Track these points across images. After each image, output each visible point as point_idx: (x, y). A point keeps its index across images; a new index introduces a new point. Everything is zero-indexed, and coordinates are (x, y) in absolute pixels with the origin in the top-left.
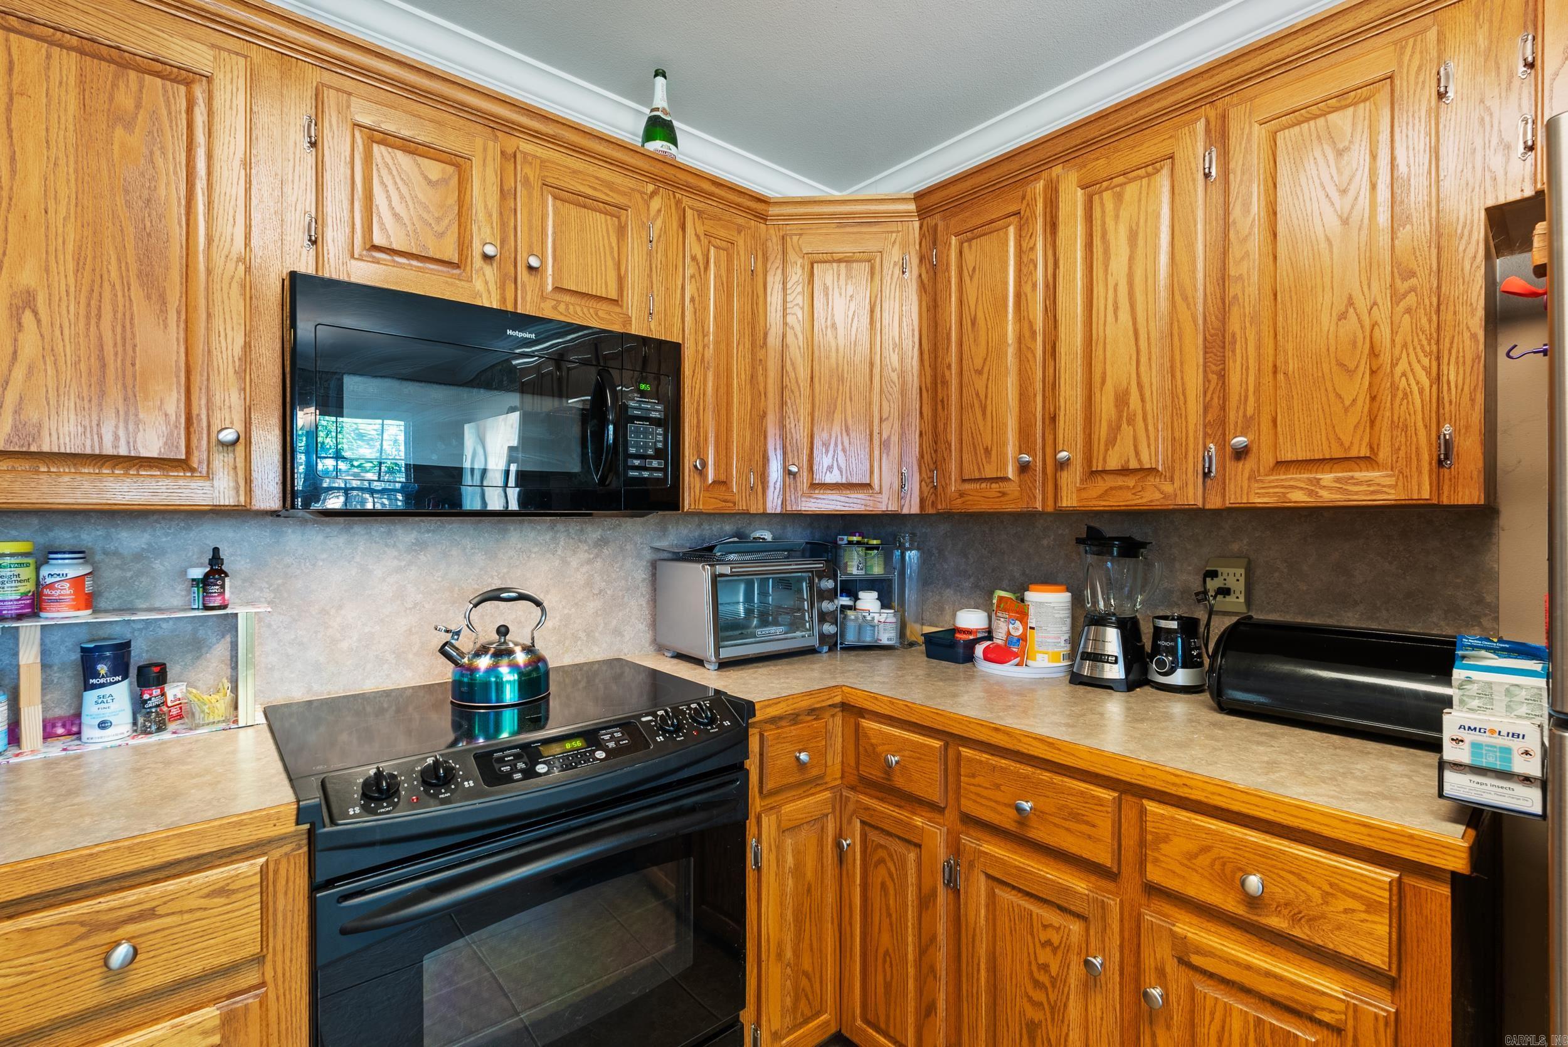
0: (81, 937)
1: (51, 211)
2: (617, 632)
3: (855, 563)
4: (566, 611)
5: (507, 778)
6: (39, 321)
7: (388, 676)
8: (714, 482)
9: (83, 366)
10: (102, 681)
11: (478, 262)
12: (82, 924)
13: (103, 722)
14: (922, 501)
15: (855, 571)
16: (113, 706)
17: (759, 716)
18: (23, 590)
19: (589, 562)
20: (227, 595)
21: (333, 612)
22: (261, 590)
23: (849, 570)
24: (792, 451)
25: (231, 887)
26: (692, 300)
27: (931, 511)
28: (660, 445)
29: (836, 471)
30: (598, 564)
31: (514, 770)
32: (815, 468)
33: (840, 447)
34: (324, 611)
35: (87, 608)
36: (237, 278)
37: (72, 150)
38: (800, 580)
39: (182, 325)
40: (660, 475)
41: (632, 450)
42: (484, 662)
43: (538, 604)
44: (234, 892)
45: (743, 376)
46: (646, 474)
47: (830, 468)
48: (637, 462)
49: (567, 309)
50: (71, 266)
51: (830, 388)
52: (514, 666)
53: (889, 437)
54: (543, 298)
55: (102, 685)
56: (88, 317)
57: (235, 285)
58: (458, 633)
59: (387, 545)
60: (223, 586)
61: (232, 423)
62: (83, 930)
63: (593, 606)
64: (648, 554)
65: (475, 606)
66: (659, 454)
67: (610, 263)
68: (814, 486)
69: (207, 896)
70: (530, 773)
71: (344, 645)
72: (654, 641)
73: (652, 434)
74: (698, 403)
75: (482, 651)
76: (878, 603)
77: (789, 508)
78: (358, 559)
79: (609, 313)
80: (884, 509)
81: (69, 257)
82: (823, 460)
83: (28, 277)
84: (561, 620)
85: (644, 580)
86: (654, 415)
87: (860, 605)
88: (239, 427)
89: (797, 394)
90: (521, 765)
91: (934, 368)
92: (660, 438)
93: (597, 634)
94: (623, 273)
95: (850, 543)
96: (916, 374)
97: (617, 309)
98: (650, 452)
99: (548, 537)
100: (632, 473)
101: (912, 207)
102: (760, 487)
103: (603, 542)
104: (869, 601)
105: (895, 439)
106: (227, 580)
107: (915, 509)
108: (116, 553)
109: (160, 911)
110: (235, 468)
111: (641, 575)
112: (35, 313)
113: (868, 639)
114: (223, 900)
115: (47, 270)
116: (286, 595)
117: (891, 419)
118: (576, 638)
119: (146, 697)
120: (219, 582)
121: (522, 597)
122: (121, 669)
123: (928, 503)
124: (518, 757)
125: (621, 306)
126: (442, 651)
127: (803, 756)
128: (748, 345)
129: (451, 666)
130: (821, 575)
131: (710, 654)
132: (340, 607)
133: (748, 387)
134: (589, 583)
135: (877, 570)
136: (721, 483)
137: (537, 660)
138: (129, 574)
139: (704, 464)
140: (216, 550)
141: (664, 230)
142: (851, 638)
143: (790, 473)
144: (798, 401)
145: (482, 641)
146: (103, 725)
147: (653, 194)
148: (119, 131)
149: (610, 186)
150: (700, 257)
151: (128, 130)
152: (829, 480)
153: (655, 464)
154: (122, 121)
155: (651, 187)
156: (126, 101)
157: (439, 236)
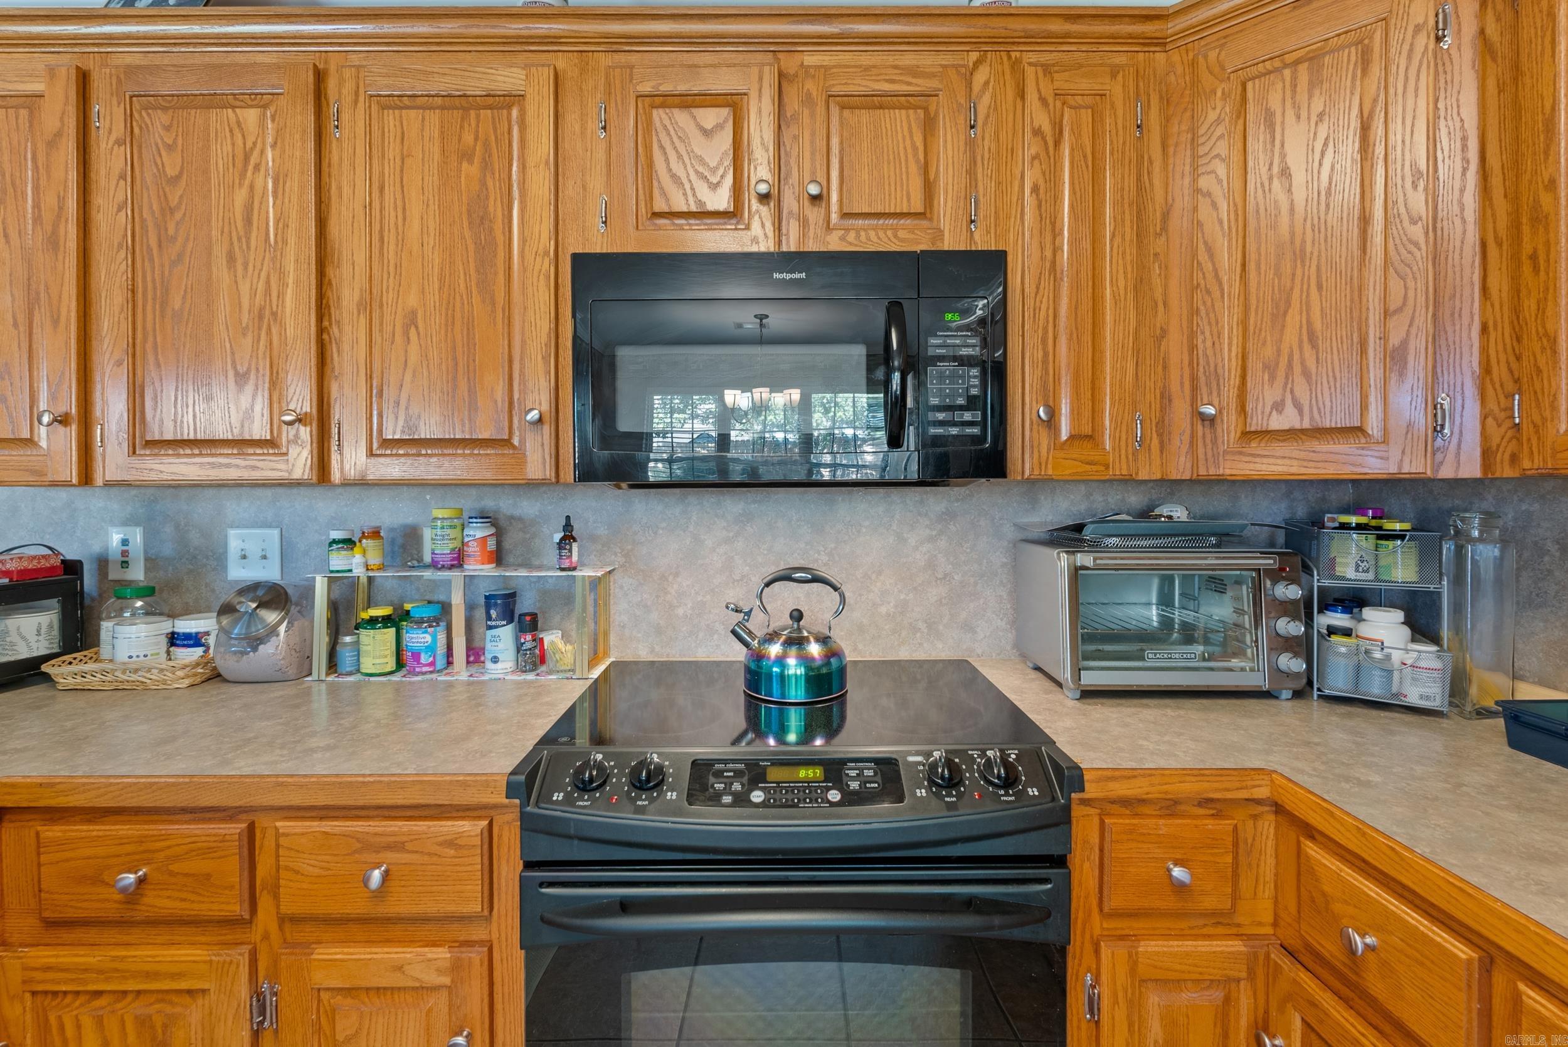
0: (355, 852)
1: (425, 245)
2: (968, 627)
3: (1353, 560)
4: (902, 597)
5: (715, 799)
6: (419, 334)
7: (718, 646)
8: (1072, 437)
9: (444, 367)
10: (494, 623)
11: (755, 205)
12: (358, 840)
13: (495, 657)
14: (1487, 455)
15: (1351, 574)
16: (501, 645)
17: (1092, 790)
18: (451, 546)
19: (931, 539)
20: (575, 558)
21: (671, 578)
22: (615, 554)
23: (1339, 570)
24: (1208, 384)
25: (458, 842)
26: (1035, 189)
27: (1508, 472)
28: (974, 392)
29: (1290, 409)
30: (943, 543)
31: (727, 790)
32: (1249, 407)
33: (1297, 369)
34: (663, 577)
35: (490, 562)
36: (543, 270)
37: (436, 190)
39: (506, 321)
40: (976, 430)
41: (934, 401)
42: (775, 649)
43: (836, 589)
44: (460, 847)
45: (1122, 283)
46: (954, 431)
47: (1278, 406)
48: (941, 416)
49: (858, 236)
50: (436, 286)
51: (1278, 274)
52: (805, 659)
53: (1405, 343)
54: (828, 228)
55: (496, 627)
56: (446, 325)
57: (542, 277)
58: (749, 614)
59: (717, 516)
60: (570, 551)
61: (540, 404)
62: (359, 845)
63: (935, 593)
64: (1009, 532)
65: (768, 585)
66: (972, 403)
67: (913, 168)
68: (1247, 435)
69: (440, 844)
70: (742, 800)
71: (680, 611)
72: (1017, 646)
73: (962, 377)
74: (1045, 329)
75: (771, 638)
76: (1406, 631)
77: (1202, 471)
78: (691, 528)
79: (911, 231)
80: (1393, 469)
81: (435, 279)
82: (1266, 394)
83: (412, 301)
84: (896, 606)
85: (1004, 565)
86: (964, 352)
87: (1364, 630)
88: (545, 407)
89: (1217, 294)
90: (737, 787)
92: (976, 382)
93: (941, 627)
94: (932, 177)
95: (1344, 526)
97: (925, 223)
98: (961, 401)
99: (881, 509)
100: (935, 430)
102: (1155, 442)
103: (949, 516)
104: (1382, 626)
105: (1418, 344)
106: (575, 546)
107: (1471, 469)
108: (520, 519)
109: (409, 846)
110: (543, 445)
111: (999, 559)
112: (417, 327)
113: (1377, 691)
114: (452, 852)
115: (423, 292)
116: (634, 560)
117: (1408, 311)
118: (914, 629)
119: (523, 640)
120: (568, 547)
121: (816, 579)
122: (509, 615)
123: (1502, 458)
124: (738, 774)
125: (931, 219)
126: (734, 632)
128: (1129, 233)
129: (745, 649)
130: (1276, 576)
131: (1065, 675)
132: (677, 575)
133: (1130, 296)
134: (931, 565)
135: (1403, 574)
136: (1085, 438)
137: (832, 653)
138: (528, 536)
139: (1053, 413)
140: (568, 518)
141: (994, 107)
142: (1338, 681)
143: (1203, 417)
144: (1218, 305)
145: (775, 625)
146: (495, 660)
147: (977, 63)
148: (465, 165)
149: (914, 72)
150: (1047, 128)
151: (471, 162)
152: (1277, 422)
153: (967, 416)
154: (467, 155)
155: (974, 56)
156: (468, 138)
157: (714, 187)
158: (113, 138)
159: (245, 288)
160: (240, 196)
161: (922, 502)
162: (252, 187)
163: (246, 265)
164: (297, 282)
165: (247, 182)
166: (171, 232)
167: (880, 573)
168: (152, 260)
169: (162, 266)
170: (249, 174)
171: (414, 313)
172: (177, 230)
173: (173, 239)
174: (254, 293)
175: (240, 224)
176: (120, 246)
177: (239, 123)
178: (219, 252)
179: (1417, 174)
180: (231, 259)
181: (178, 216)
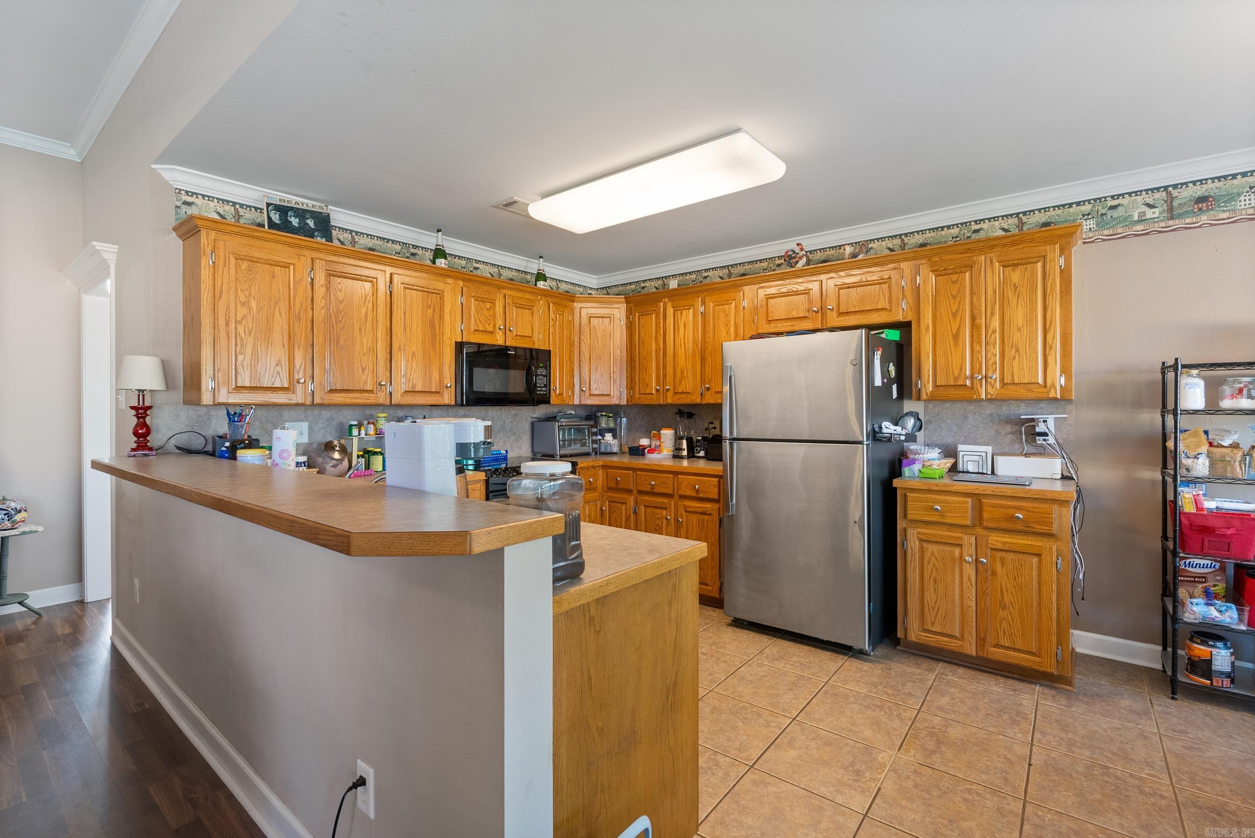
1: (417, 332)
2: (520, 448)
3: (604, 423)
8: (559, 394)
11: (498, 330)
14: (627, 402)
15: (604, 426)
23: (602, 425)
24: (583, 383)
26: (552, 333)
27: (630, 404)
28: (545, 383)
29: (598, 389)
32: (591, 389)
33: (599, 381)
38: (585, 429)
39: (439, 356)
40: (545, 392)
41: (538, 385)
45: (567, 357)
46: (541, 392)
47: (596, 389)
48: (539, 389)
49: (519, 342)
50: (421, 346)
51: (596, 361)
53: (616, 378)
54: (513, 339)
66: (545, 386)
67: (530, 325)
68: (591, 395)
73: (543, 380)
74: (555, 368)
76: (612, 438)
77: (581, 403)
79: (530, 342)
80: (614, 403)
82: (594, 386)
83: (414, 349)
86: (544, 373)
87: (605, 438)
91: (631, 356)
94: (533, 327)
95: (602, 415)
96: (625, 356)
97: (532, 341)
98: (543, 385)
100: (538, 392)
101: (624, 300)
102: (572, 396)
103: (516, 414)
104: (609, 437)
105: (618, 379)
107: (625, 403)
110: (449, 393)
111: (527, 427)
113: (608, 450)
115: (417, 346)
117: (617, 372)
123: (629, 401)
125: (533, 339)
127: (591, 480)
128: (569, 346)
130: (592, 426)
131: (558, 452)
133: (568, 361)
134: (512, 430)
135: (612, 425)
136: (561, 395)
139: (556, 389)
141: (543, 311)
142: (603, 450)
143: (583, 390)
144: (585, 364)
147: (541, 299)
148: (428, 310)
149: (529, 300)
150: (554, 319)
151: (430, 309)
152: (596, 393)
153: (544, 389)
154: (429, 307)
155: (540, 297)
156: (429, 302)
157: (489, 324)
158: (320, 283)
159: (365, 340)
160: (364, 311)
161: (501, 410)
162: (367, 308)
163: (365, 333)
164: (382, 340)
165: (366, 306)
166: (340, 319)
167: (499, 432)
168: (333, 327)
169: (337, 330)
170: (367, 303)
171: (414, 352)
172: (342, 319)
173: (341, 322)
174: (368, 342)
175: (363, 319)
176: (322, 323)
177: (363, 286)
178: (357, 328)
179: (618, 347)
180: (360, 330)
181: (343, 314)
